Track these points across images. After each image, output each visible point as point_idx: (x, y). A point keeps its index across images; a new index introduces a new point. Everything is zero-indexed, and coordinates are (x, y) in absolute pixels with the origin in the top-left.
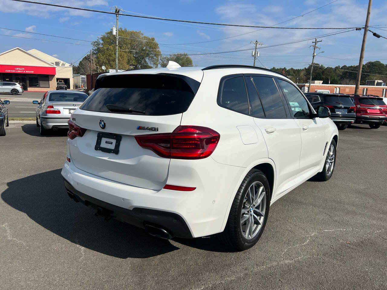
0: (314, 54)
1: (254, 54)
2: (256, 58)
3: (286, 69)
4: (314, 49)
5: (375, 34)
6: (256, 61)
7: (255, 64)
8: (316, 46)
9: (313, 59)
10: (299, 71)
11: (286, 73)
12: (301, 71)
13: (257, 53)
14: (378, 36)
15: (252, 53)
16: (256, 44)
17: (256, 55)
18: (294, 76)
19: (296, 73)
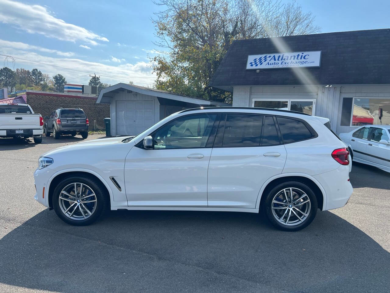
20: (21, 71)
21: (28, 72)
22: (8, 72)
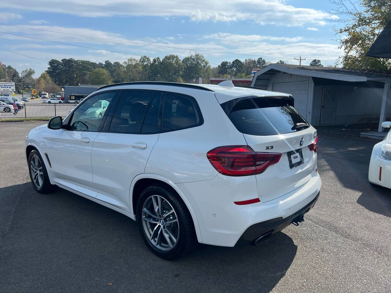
20: (249, 61)
21: (255, 61)
22: (238, 64)
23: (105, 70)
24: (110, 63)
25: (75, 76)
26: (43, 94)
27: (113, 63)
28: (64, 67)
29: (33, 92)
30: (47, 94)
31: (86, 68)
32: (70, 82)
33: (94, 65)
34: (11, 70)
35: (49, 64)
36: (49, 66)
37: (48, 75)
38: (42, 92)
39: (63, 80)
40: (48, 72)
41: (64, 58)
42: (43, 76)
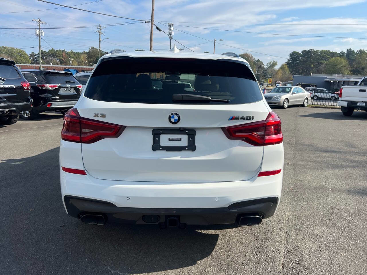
0: (100, 39)
1: (38, 33)
2: (41, 38)
3: (66, 51)
4: (100, 35)
5: (157, 28)
6: (41, 40)
7: (41, 44)
8: (101, 32)
9: (100, 44)
10: (78, 54)
11: (67, 55)
12: (81, 54)
13: (41, 32)
14: (160, 30)
15: (36, 32)
16: (39, 22)
17: (41, 34)
18: (74, 58)
19: (77, 55)
23: (343, 59)
24: (353, 52)
25: (312, 66)
26: (277, 83)
27: (355, 51)
28: (303, 58)
29: (269, 81)
30: (281, 82)
31: (324, 58)
32: (306, 72)
33: (333, 54)
34: (259, 63)
35: (290, 56)
36: (289, 58)
37: (287, 66)
38: (277, 81)
39: (299, 70)
40: (288, 64)
41: (304, 50)
42: (282, 68)
